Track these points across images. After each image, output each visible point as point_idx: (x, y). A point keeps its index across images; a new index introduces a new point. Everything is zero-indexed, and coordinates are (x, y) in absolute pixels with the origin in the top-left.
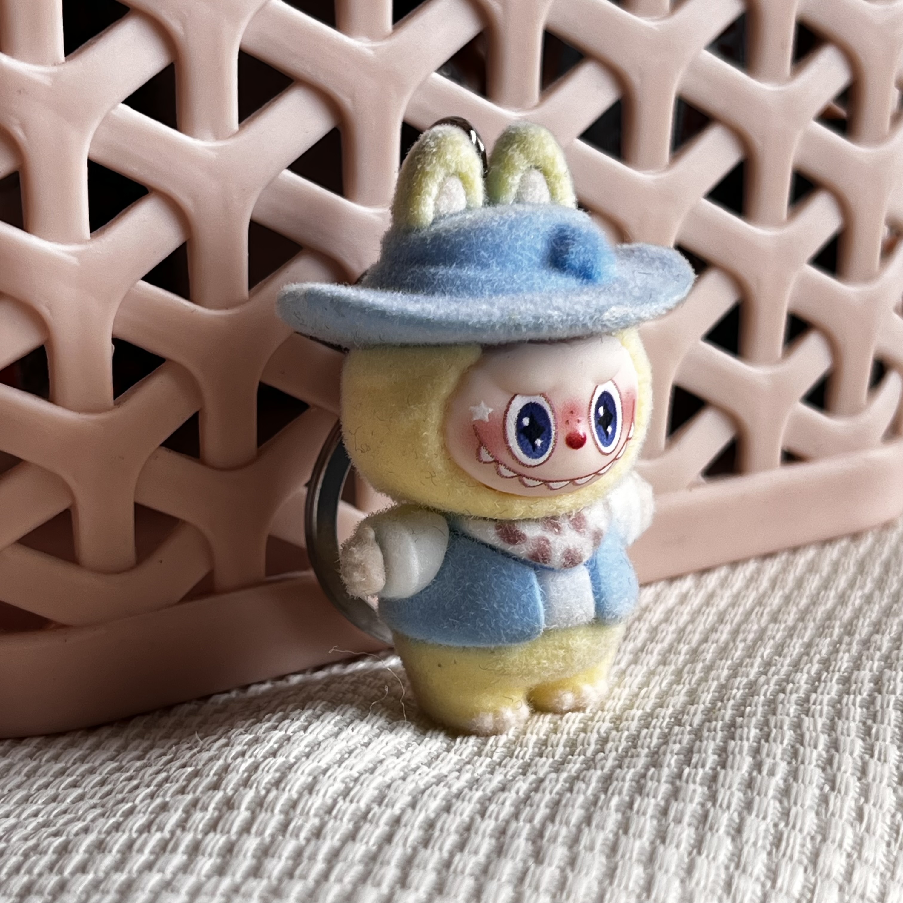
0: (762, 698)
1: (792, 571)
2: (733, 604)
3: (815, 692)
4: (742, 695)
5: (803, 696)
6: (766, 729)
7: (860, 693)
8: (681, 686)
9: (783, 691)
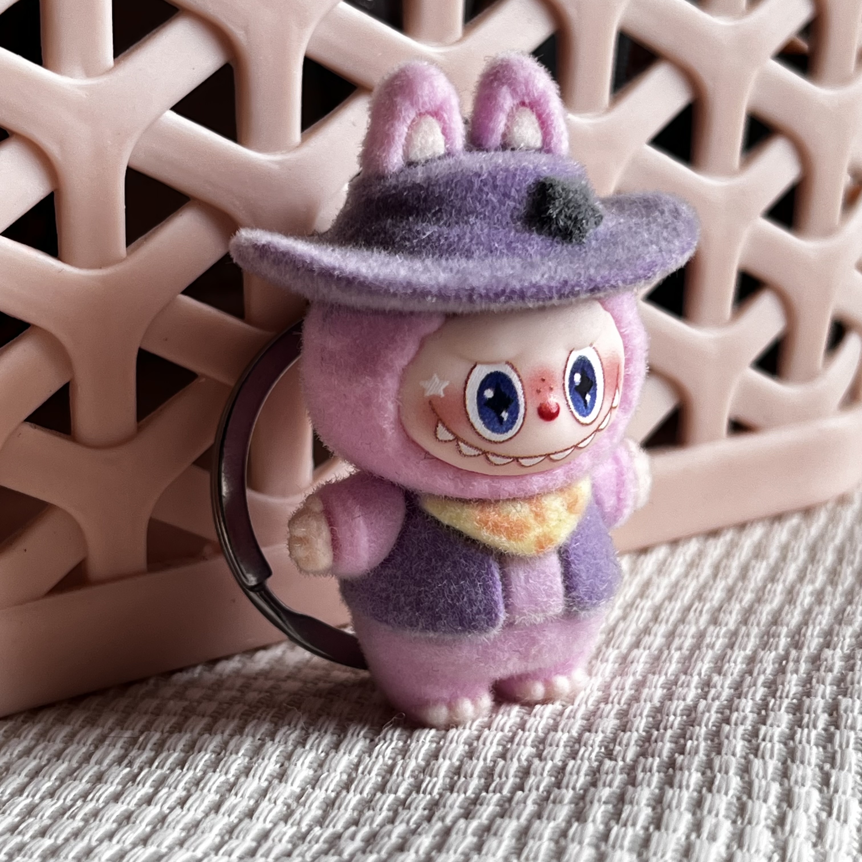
0: (704, 729)
1: (737, 555)
2: (670, 597)
3: (764, 724)
4: (680, 724)
5: (750, 728)
6: (709, 772)
7: (815, 727)
8: (610, 706)
9: (727, 721)
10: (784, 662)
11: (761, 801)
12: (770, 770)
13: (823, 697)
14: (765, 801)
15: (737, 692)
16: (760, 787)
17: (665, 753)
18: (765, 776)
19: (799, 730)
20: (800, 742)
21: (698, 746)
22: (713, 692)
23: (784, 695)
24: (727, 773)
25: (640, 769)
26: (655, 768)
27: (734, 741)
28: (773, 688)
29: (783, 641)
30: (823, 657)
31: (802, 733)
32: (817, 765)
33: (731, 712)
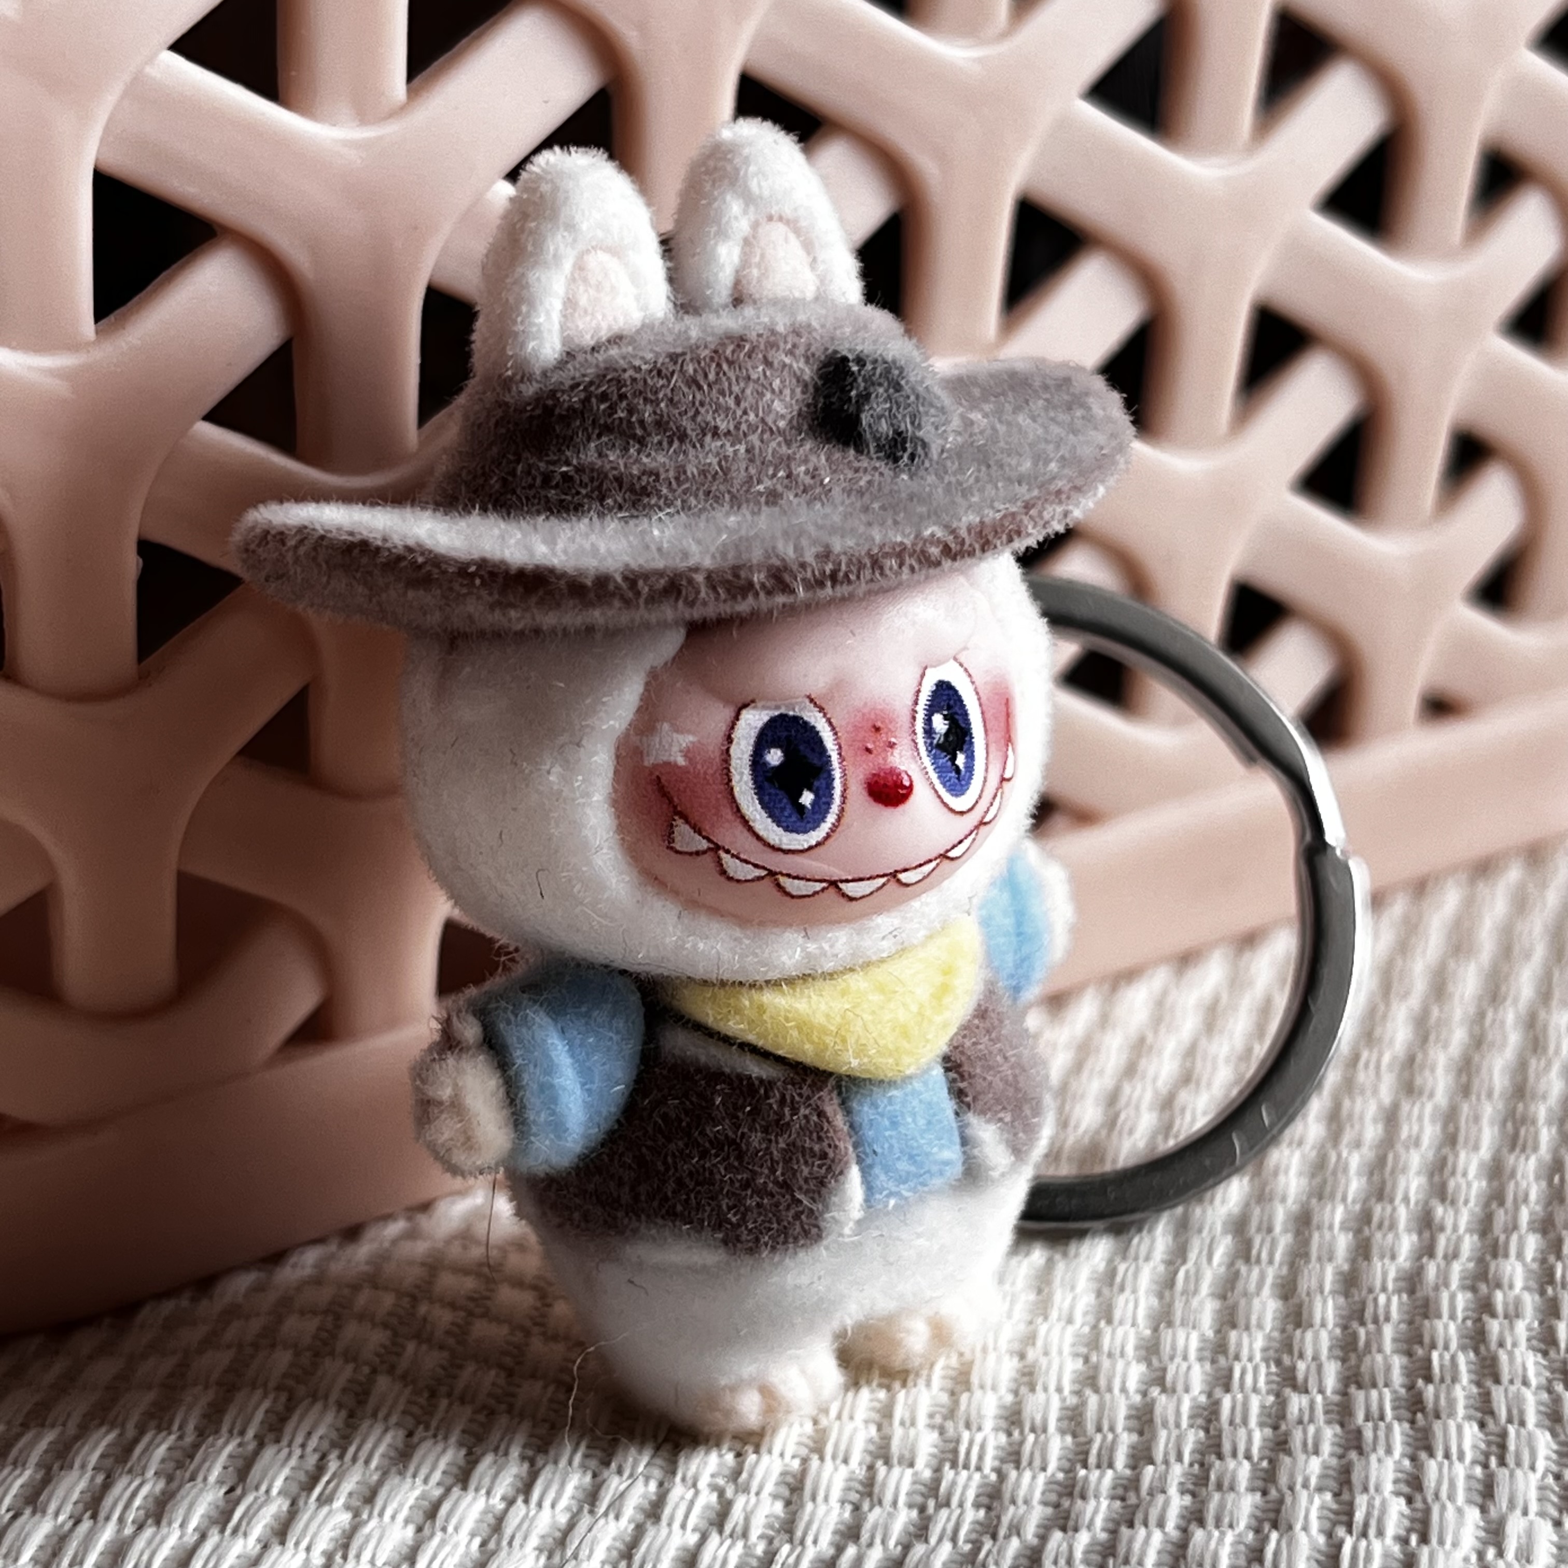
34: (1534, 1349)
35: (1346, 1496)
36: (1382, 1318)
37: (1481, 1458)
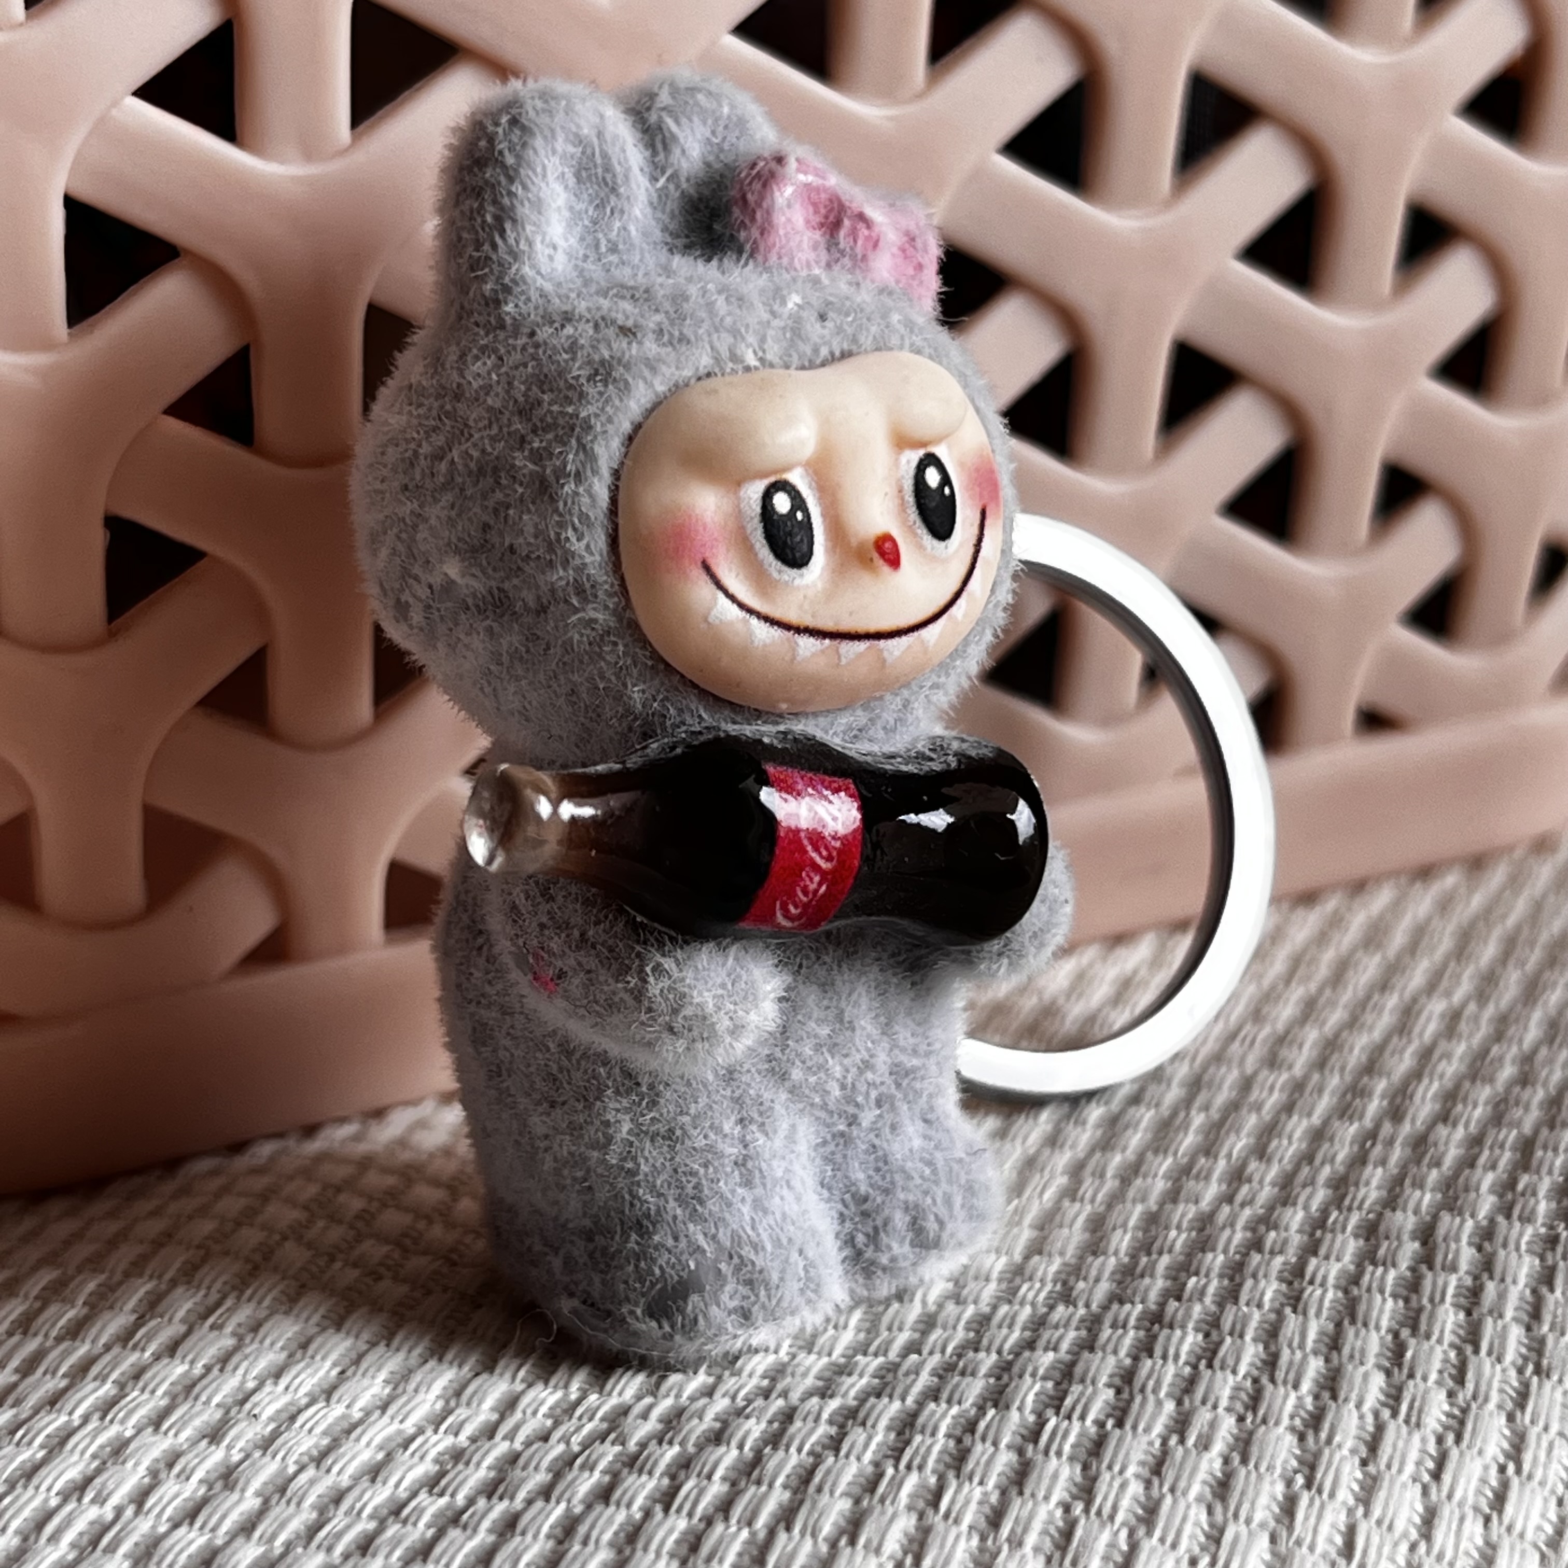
10: (1369, 1144)
11: (1289, 1387)
12: (1312, 1335)
13: (1416, 1212)
14: (1296, 1387)
15: (1284, 1194)
16: (1291, 1363)
17: (1153, 1296)
18: (1302, 1346)
19: (1370, 1268)
20: (1369, 1290)
21: (1205, 1286)
22: (1245, 1189)
23: (1356, 1204)
24: (1241, 1336)
25: (1107, 1322)
26: (1132, 1322)
27: (1263, 1283)
28: (1342, 1191)
29: (1374, 1106)
30: (1431, 1138)
31: (1373, 1273)
32: (1389, 1331)
33: (1268, 1230)
34: (1281, 1280)
35: (1064, 1386)
36: (1166, 1249)
37: (1193, 1360)
